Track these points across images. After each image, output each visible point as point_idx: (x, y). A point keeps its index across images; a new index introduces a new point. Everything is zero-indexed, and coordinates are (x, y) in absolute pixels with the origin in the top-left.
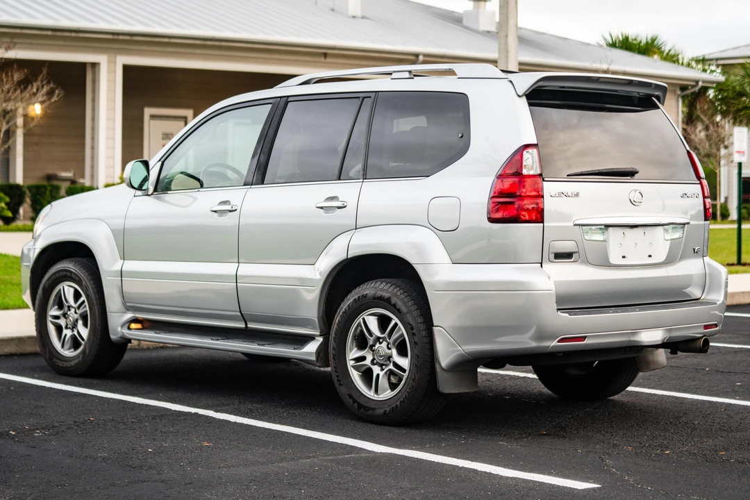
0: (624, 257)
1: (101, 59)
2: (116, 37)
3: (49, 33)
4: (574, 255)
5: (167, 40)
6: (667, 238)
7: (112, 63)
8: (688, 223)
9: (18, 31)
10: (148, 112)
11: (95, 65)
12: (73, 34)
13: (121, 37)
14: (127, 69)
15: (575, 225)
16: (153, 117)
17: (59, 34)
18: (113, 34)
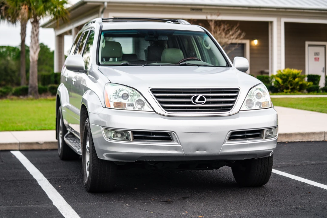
1: (274, 20)
2: (278, 10)
3: (247, 9)
5: (302, 11)
7: (279, 21)
9: (232, 8)
10: (307, 43)
11: (272, 22)
12: (258, 9)
13: (281, 10)
14: (286, 24)
16: (309, 45)
17: (251, 9)
18: (277, 8)
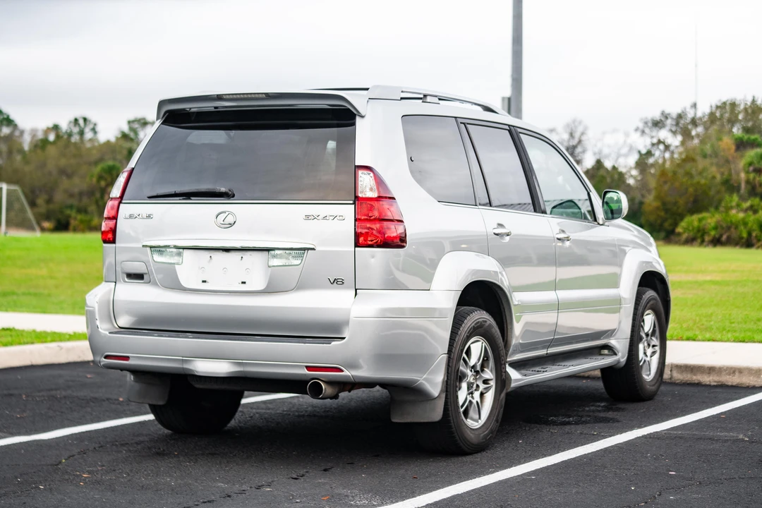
0: (204, 282)
4: (145, 276)
6: (271, 264)
8: (314, 249)
15: (143, 246)
